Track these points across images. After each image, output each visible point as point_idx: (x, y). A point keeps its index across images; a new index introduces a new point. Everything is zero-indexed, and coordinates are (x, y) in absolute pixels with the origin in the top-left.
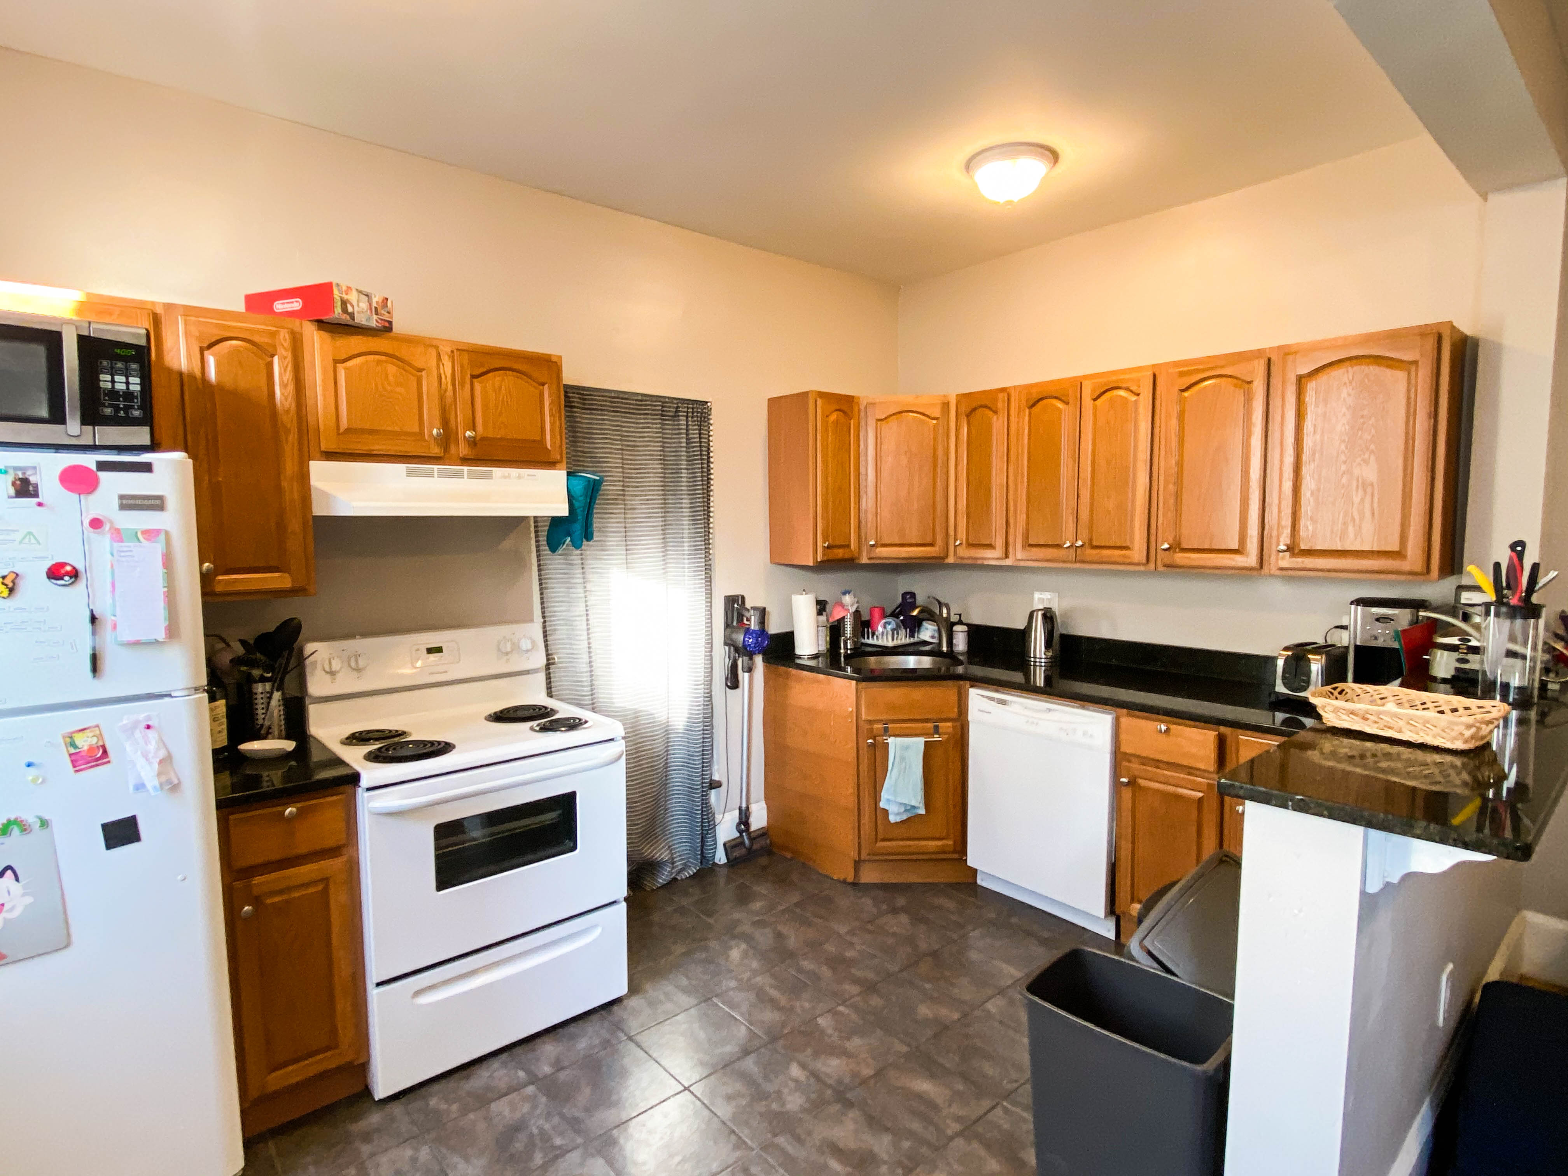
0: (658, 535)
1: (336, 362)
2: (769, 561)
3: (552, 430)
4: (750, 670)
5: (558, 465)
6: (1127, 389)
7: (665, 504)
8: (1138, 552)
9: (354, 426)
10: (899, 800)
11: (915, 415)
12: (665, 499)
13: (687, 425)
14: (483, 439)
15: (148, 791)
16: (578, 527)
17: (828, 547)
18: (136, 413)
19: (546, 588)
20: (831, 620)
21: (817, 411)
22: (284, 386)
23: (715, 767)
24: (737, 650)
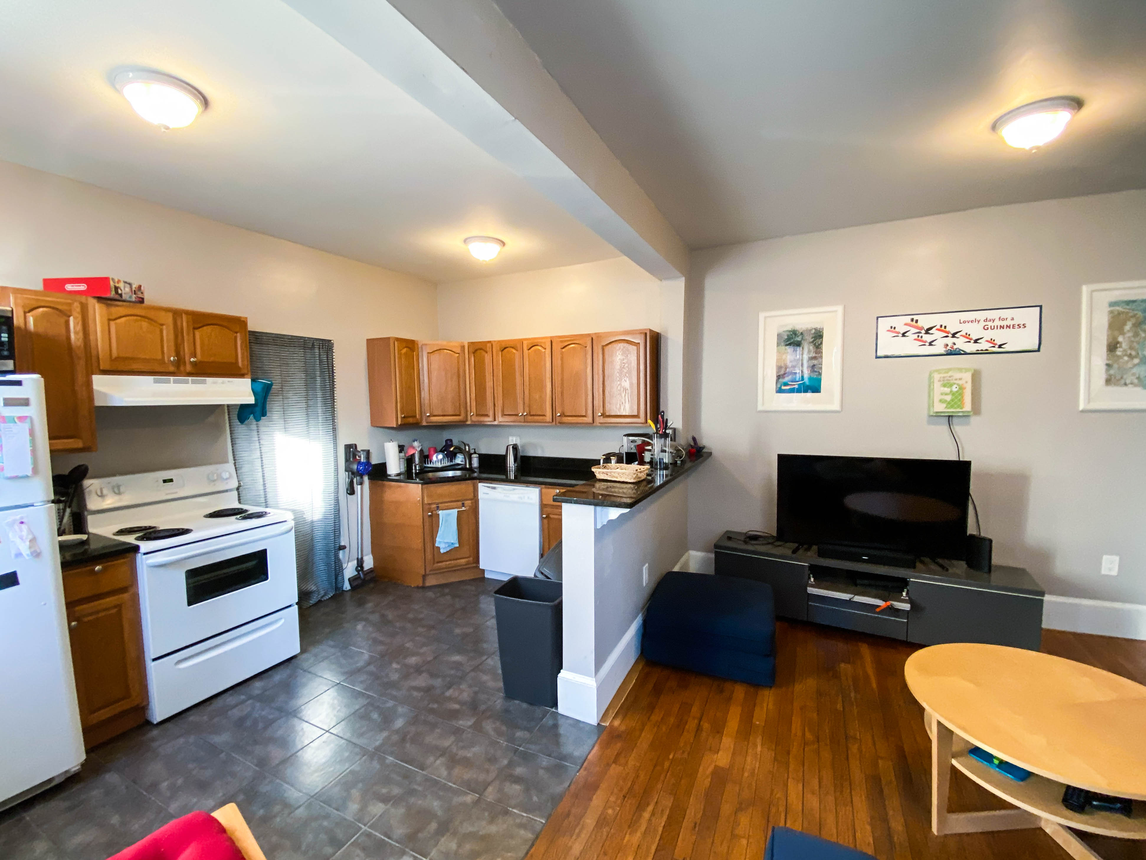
0: (302, 412)
1: (109, 320)
2: (370, 424)
3: (242, 358)
4: (361, 483)
5: (246, 376)
6: (541, 346)
7: (307, 395)
8: (549, 418)
9: (121, 355)
10: (446, 541)
11: (448, 351)
12: (307, 393)
13: (320, 353)
14: (201, 362)
15: (24, 557)
16: (258, 409)
17: (404, 417)
18: (6, 353)
19: (235, 444)
20: (407, 456)
21: (395, 349)
22: (76, 333)
23: (342, 539)
24: (353, 473)
